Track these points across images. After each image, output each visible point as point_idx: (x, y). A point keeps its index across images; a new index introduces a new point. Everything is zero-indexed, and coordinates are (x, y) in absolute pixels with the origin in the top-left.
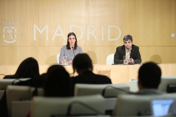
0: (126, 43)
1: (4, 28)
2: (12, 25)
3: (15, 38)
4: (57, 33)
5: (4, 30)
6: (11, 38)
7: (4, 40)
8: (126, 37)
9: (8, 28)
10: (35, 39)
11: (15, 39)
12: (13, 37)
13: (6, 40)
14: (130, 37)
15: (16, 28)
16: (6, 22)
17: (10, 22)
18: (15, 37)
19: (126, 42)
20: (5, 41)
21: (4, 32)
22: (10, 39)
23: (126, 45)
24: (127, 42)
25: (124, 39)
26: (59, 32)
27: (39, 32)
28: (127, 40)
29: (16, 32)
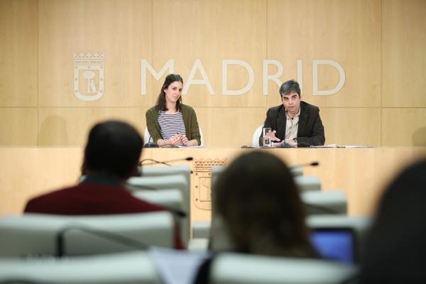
0: (287, 98)
1: (77, 67)
2: (95, 62)
3: (100, 89)
4: (194, 79)
5: (76, 71)
6: (91, 90)
7: (76, 94)
8: (285, 87)
9: (86, 68)
10: (143, 92)
11: (101, 92)
12: (96, 86)
13: (81, 93)
14: (294, 85)
15: (101, 67)
16: (82, 55)
17: (89, 55)
18: (101, 87)
19: (286, 96)
20: (78, 95)
21: (76, 76)
22: (89, 92)
23: (286, 104)
24: (290, 97)
25: (282, 90)
26: (198, 76)
27: (152, 76)
28: (289, 93)
29: (102, 76)
